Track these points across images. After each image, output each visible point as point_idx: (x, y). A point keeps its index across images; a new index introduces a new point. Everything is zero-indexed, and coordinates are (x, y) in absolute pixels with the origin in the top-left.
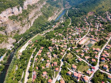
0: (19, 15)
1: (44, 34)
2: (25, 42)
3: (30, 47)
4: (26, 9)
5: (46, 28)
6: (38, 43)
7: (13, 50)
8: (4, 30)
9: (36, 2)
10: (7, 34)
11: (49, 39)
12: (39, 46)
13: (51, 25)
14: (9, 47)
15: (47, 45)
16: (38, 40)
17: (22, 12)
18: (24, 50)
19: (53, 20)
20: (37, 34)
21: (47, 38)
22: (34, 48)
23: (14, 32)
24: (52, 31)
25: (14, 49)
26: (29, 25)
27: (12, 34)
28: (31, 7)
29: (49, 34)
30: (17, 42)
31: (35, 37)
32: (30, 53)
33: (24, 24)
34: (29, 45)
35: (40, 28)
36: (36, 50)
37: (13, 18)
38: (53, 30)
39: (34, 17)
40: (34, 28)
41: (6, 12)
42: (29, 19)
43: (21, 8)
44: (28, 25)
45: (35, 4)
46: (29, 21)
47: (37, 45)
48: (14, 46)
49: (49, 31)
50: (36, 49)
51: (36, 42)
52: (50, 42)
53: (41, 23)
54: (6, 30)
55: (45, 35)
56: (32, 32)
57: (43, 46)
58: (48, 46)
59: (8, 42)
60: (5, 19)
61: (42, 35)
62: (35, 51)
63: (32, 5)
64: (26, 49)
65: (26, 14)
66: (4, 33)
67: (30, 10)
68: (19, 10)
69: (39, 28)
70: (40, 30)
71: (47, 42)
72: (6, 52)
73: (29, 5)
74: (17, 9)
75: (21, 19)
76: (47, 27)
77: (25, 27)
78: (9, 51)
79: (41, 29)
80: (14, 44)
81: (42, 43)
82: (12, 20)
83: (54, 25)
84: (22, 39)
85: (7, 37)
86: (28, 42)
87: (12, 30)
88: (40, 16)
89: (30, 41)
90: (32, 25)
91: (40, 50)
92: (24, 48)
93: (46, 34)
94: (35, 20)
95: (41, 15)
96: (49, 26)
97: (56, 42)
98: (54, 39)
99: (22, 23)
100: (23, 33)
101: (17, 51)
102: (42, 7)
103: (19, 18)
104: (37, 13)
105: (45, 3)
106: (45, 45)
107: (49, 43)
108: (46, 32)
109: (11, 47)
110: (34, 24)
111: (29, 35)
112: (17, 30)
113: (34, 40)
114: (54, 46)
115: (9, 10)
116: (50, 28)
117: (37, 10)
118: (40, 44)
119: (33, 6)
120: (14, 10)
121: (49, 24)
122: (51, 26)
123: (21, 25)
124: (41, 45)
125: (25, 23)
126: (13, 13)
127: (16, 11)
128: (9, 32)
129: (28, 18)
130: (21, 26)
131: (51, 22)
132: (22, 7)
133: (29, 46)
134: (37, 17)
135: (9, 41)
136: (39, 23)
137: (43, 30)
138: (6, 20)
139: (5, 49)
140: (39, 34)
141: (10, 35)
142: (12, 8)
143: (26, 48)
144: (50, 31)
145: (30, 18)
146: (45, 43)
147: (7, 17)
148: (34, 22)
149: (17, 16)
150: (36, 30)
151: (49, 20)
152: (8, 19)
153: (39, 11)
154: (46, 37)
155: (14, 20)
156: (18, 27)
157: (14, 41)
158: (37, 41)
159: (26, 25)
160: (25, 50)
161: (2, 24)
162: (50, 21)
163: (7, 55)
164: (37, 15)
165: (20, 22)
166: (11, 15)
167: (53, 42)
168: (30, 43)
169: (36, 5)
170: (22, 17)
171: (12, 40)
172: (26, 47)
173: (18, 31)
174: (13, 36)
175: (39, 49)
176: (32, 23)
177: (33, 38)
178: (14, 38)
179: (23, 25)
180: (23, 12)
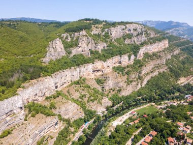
0: (128, 66)
1: (163, 106)
2: (125, 111)
3: (131, 123)
4: (141, 58)
5: (169, 97)
6: (147, 120)
7: (104, 118)
8: (101, 85)
9: (161, 50)
10: (103, 91)
11: (174, 121)
12: (148, 126)
13: (182, 93)
14: (100, 110)
15: (165, 132)
16: (148, 115)
17: (132, 63)
18: (120, 123)
19: (189, 84)
20: (149, 102)
21: (168, 117)
22: (137, 128)
23: (113, 91)
24: (183, 106)
25: (106, 116)
26: (140, 83)
27: (110, 92)
28: (150, 56)
29: (174, 111)
30: (113, 106)
31: (144, 106)
32: (127, 133)
33: (131, 82)
34: (130, 119)
35: (158, 93)
36: (141, 132)
37: (119, 70)
38: (185, 104)
39: (152, 72)
40: (146, 91)
41: (111, 61)
42: (141, 75)
43: (133, 57)
44: (137, 84)
45: (158, 52)
46: (140, 78)
47: (144, 123)
48: (107, 112)
49: (175, 104)
50: (140, 129)
51: (144, 117)
52: (174, 128)
53: (162, 86)
54: (105, 84)
55: (164, 109)
56: (140, 98)
57: (156, 131)
58: (168, 134)
59: (101, 104)
60: (108, 69)
61: (159, 107)
62: (138, 135)
63: (152, 54)
64: (124, 124)
65: (139, 67)
66: (100, 89)
67: (147, 60)
68: (129, 59)
69: (156, 93)
70: (157, 97)
71: (167, 125)
72: (94, 118)
73: (147, 53)
74: (127, 58)
75: (128, 73)
76: (172, 95)
77: (131, 86)
78: (99, 118)
79: (159, 95)
80: (107, 109)
81: (155, 123)
82: (116, 73)
83: (189, 95)
84: (121, 104)
85: (102, 95)
86: (130, 112)
87: (111, 87)
88: (162, 72)
89: (134, 111)
90: (143, 86)
91: (147, 136)
92: (121, 120)
93: (167, 107)
94: (152, 77)
95: (166, 71)
96: (177, 94)
97: (188, 132)
98: (185, 125)
99: (128, 79)
100: (126, 95)
101: (110, 122)
102: (169, 57)
103: (126, 70)
104: (157, 67)
105: (176, 52)
106: (162, 131)
107: (172, 129)
108: (169, 105)
109: (103, 113)
110: (147, 84)
111: (135, 100)
112: (118, 89)
113: (141, 113)
114: (183, 139)
115: (117, 58)
116: (178, 98)
117: (159, 62)
118: (150, 124)
119: (154, 54)
120: (122, 59)
121: (179, 90)
122: (182, 95)
123: (125, 82)
124: (153, 127)
125: (134, 80)
126: (120, 62)
127: (125, 60)
128: (107, 88)
129: (140, 73)
130: (126, 84)
131: (185, 86)
132: (136, 56)
133: (129, 121)
134: (156, 73)
135: (103, 101)
136: (157, 85)
137: (163, 99)
138: (108, 72)
139: (95, 112)
140: (153, 104)
141: (106, 93)
142: (121, 56)
143: (124, 122)
144: (179, 105)
145: (143, 73)
146: (162, 126)
147: (111, 67)
148: (148, 82)
149: (124, 68)
150: (149, 95)
151: (179, 82)
152: (111, 70)
153: (163, 64)
154: (166, 113)
155: (118, 73)
156: (121, 84)
157: (110, 104)
158: (146, 116)
159: (134, 83)
160: (122, 124)
161: (103, 75)
162: (183, 84)
163: (94, 122)
164: (157, 71)
165: (126, 76)
166: (117, 65)
167: (182, 129)
168: (134, 115)
169: (159, 54)
170: (130, 69)
171: (107, 102)
172: (124, 120)
173: (120, 91)
174: (110, 95)
175: (146, 132)
176: (145, 82)
177: (139, 108)
178: (112, 99)
179: (129, 82)
180: (134, 63)
